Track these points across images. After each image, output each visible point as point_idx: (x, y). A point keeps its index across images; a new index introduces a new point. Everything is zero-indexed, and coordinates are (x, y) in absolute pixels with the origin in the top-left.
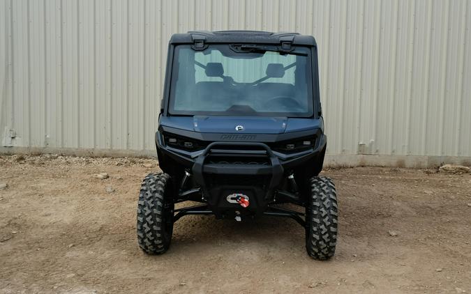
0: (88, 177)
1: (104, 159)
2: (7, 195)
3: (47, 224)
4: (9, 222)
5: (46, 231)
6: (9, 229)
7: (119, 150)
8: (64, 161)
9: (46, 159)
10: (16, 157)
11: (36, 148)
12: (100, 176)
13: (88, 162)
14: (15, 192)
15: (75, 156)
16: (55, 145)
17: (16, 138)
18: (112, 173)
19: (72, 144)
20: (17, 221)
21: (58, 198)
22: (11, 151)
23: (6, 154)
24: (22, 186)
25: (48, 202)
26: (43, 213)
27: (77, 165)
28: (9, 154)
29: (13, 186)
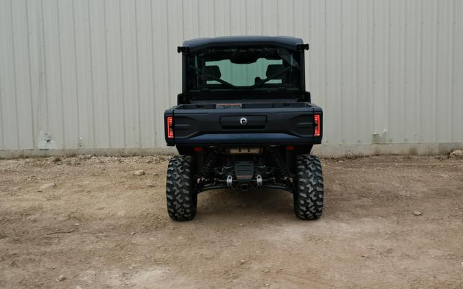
0: (125, 174)
1: (135, 158)
2: (57, 192)
3: (103, 217)
4: (69, 216)
5: (105, 222)
6: (71, 222)
7: (148, 149)
8: (97, 161)
9: (81, 159)
10: (53, 159)
11: (70, 150)
12: (137, 173)
13: (120, 161)
14: (63, 190)
15: (106, 156)
16: (88, 146)
17: (52, 141)
18: (146, 170)
19: (103, 145)
20: (75, 215)
21: (105, 194)
22: (47, 153)
23: (42, 157)
24: (68, 185)
25: (96, 198)
26: (96, 207)
27: (111, 164)
28: (46, 156)
29: (61, 184)
